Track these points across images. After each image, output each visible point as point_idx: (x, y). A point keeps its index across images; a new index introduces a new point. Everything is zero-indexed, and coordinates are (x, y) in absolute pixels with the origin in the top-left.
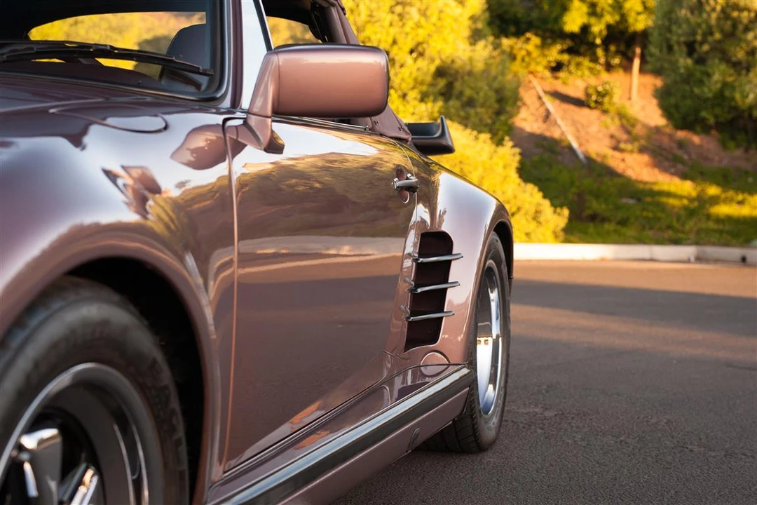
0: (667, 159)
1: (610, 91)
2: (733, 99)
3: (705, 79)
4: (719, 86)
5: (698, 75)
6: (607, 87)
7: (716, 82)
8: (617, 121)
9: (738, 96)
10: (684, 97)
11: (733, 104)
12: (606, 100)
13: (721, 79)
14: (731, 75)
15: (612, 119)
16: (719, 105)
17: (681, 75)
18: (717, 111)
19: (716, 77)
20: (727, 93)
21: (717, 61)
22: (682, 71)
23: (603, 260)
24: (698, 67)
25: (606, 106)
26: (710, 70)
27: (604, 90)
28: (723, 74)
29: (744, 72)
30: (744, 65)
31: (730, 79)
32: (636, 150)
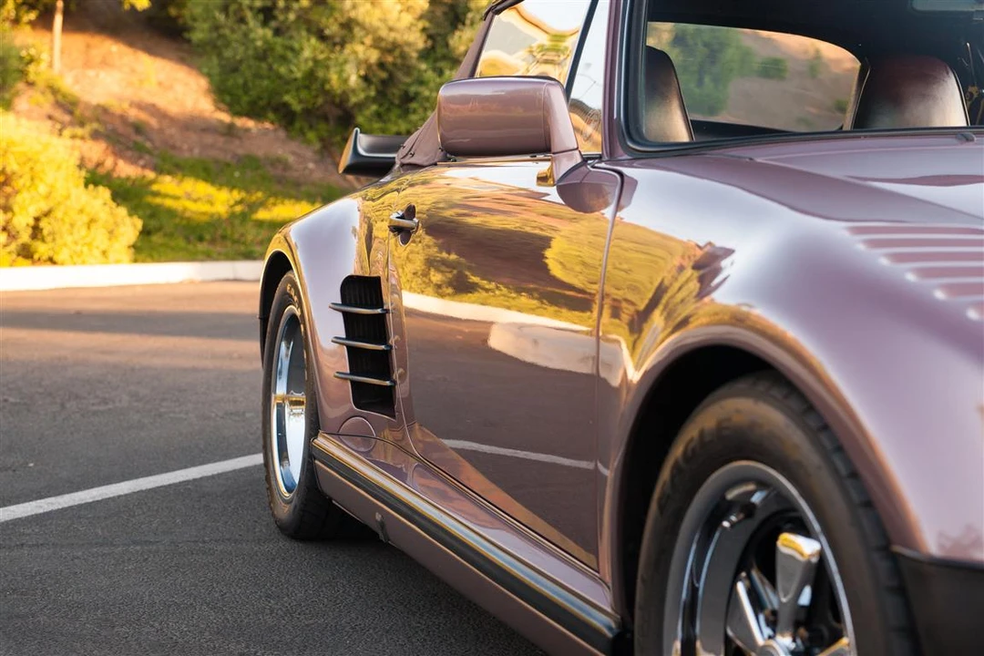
0: (128, 148)
1: (36, 57)
2: (326, 81)
3: (290, 55)
4: (310, 64)
5: (279, 50)
6: (33, 52)
7: (306, 60)
8: (50, 98)
9: (334, 77)
10: (258, 76)
11: (327, 87)
12: (32, 68)
13: (312, 56)
14: (322, 52)
15: (43, 93)
16: (307, 87)
17: (256, 48)
18: (304, 94)
19: (307, 53)
20: (320, 74)
21: (304, 33)
22: (259, 43)
23: (192, 282)
24: (279, 40)
25: (32, 77)
26: (296, 46)
27: (29, 54)
28: (315, 49)
29: (338, 48)
30: (337, 40)
31: (321, 57)
32: (87, 136)
